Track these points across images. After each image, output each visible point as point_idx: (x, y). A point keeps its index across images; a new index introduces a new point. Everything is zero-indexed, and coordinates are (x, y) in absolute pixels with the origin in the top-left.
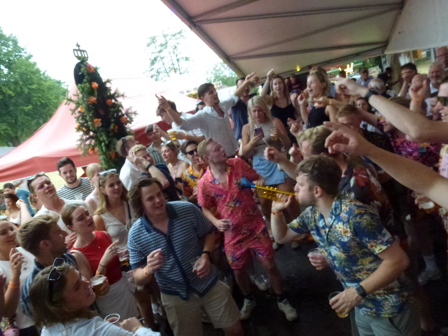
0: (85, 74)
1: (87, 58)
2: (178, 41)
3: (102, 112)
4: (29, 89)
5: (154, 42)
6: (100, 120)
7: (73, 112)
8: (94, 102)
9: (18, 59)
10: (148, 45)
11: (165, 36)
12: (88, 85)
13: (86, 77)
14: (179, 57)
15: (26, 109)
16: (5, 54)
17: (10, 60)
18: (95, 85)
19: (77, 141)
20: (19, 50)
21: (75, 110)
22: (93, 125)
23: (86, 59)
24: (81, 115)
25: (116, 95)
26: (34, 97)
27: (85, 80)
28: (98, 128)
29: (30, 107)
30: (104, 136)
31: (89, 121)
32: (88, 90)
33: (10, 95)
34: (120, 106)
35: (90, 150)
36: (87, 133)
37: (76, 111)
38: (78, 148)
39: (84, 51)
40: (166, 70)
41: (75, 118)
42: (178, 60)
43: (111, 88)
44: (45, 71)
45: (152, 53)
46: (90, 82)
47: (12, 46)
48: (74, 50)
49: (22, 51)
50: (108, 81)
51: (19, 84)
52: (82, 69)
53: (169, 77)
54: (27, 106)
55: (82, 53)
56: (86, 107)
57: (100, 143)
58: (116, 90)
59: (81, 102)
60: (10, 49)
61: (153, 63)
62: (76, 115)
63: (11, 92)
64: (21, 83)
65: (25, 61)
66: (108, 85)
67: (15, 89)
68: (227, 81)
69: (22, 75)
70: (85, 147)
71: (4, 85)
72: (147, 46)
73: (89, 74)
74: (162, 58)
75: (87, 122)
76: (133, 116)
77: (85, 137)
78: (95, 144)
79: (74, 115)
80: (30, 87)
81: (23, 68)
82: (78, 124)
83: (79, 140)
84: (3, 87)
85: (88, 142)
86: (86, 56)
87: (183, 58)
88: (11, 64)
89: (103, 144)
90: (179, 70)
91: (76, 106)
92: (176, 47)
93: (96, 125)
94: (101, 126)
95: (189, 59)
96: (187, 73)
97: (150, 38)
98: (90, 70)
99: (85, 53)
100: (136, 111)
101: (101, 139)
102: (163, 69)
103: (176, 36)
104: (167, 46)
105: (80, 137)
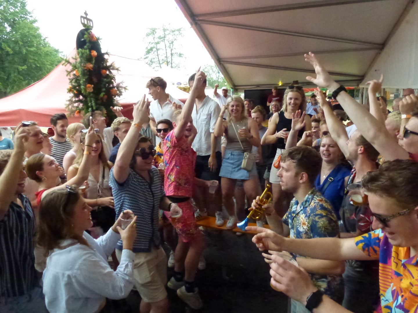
0: (87, 41)
1: (92, 27)
2: (175, 37)
3: (95, 80)
4: (27, 50)
5: (153, 33)
6: (93, 86)
7: (68, 73)
8: (90, 68)
9: (22, 21)
10: (148, 35)
12: (88, 51)
13: (88, 44)
14: (173, 52)
15: (21, 68)
16: (12, 14)
17: (14, 20)
19: (67, 101)
20: (26, 13)
21: (70, 72)
22: (85, 90)
23: (91, 27)
24: (75, 78)
25: (112, 68)
26: (31, 59)
27: (85, 47)
28: (90, 93)
29: (25, 67)
30: (93, 102)
31: (82, 85)
32: (87, 56)
33: (8, 52)
34: (113, 78)
35: (76, 112)
36: (76, 96)
37: (72, 74)
38: (66, 108)
39: (90, 20)
40: (159, 61)
41: (69, 79)
42: (172, 54)
43: (108, 60)
44: (46, 38)
45: (150, 43)
46: (90, 50)
47: (20, 7)
48: (82, 17)
49: (29, 15)
50: (107, 53)
51: (19, 44)
52: (85, 36)
53: (161, 68)
54: (22, 66)
55: (89, 22)
56: (81, 72)
57: (88, 108)
58: (113, 63)
59: (78, 65)
60: (17, 10)
61: (148, 52)
62: (70, 76)
63: (8, 49)
64: (21, 43)
65: (29, 23)
66: (106, 57)
67: (13, 47)
68: (212, 83)
69: (23, 36)
70: (73, 108)
71: (3, 42)
72: (146, 36)
73: (90, 42)
74: (157, 50)
75: (79, 85)
76: (123, 90)
77: (74, 99)
78: (82, 108)
79: (69, 77)
80: (29, 49)
81: (25, 30)
82: (71, 86)
83: (69, 101)
84: (3, 44)
85: (76, 105)
86: (91, 25)
87: (177, 53)
88: (15, 24)
89: (90, 109)
90: (172, 63)
91: (73, 69)
92: (172, 42)
93: (88, 90)
94: (92, 93)
95: (182, 55)
96: (178, 68)
97: (151, 29)
98: (93, 39)
99: (91, 22)
100: (127, 87)
101: (90, 104)
102: (156, 60)
103: (174, 33)
104: (165, 40)
105: (70, 98)
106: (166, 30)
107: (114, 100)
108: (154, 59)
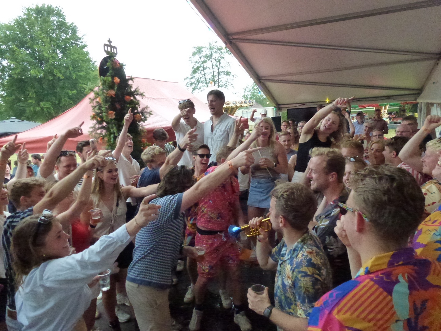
0: (110, 68)
1: (116, 54)
2: (222, 55)
3: (118, 106)
4: (77, 75)
5: (200, 52)
6: (114, 112)
7: (91, 101)
8: (112, 95)
9: (73, 47)
10: (194, 54)
11: (211, 48)
12: (110, 79)
13: (110, 71)
14: (220, 70)
15: (71, 93)
16: (63, 40)
17: (66, 46)
18: (117, 80)
19: (90, 128)
20: (77, 39)
21: (93, 100)
22: (107, 116)
23: (114, 55)
24: (98, 105)
25: (136, 93)
26: (80, 83)
27: (108, 74)
28: (111, 119)
29: (75, 92)
30: (115, 128)
31: (104, 111)
32: (109, 84)
33: (59, 78)
34: (138, 103)
35: (100, 139)
36: (100, 122)
37: (94, 101)
38: (89, 135)
39: (114, 47)
40: (206, 80)
41: (92, 106)
42: (219, 73)
43: (132, 86)
44: (95, 62)
45: (196, 62)
46: (113, 77)
47: (71, 34)
48: (105, 45)
49: (79, 41)
50: (131, 79)
51: (70, 69)
52: (108, 64)
53: (208, 87)
54: (72, 90)
55: (112, 49)
56: (103, 99)
57: (111, 134)
58: (137, 88)
59: (100, 93)
60: (68, 36)
61: (195, 71)
62: (93, 104)
63: (60, 75)
64: (71, 68)
65: (79, 49)
66: (130, 82)
67: (65, 72)
68: (262, 101)
69: (74, 62)
70: (96, 135)
71: (55, 68)
72: (193, 56)
73: (113, 69)
74: (204, 69)
75: (102, 112)
76: (147, 115)
77: (97, 126)
78: (105, 134)
79: (92, 104)
80: (79, 74)
81: (75, 56)
82: (94, 113)
83: (92, 128)
84: (55, 70)
85: (99, 131)
86: (115, 52)
87: (225, 71)
88: (66, 50)
89: (112, 136)
90: (219, 82)
91: (95, 96)
92: (219, 60)
93: (110, 117)
94: (114, 119)
95: (230, 74)
96: (225, 86)
97: (197, 48)
98: (116, 66)
99: (115, 49)
100: (151, 112)
101: (112, 131)
102: (202, 79)
103: (221, 51)
104: (211, 58)
105: (94, 125)
106: (212, 48)
107: (139, 125)
108: (201, 78)
